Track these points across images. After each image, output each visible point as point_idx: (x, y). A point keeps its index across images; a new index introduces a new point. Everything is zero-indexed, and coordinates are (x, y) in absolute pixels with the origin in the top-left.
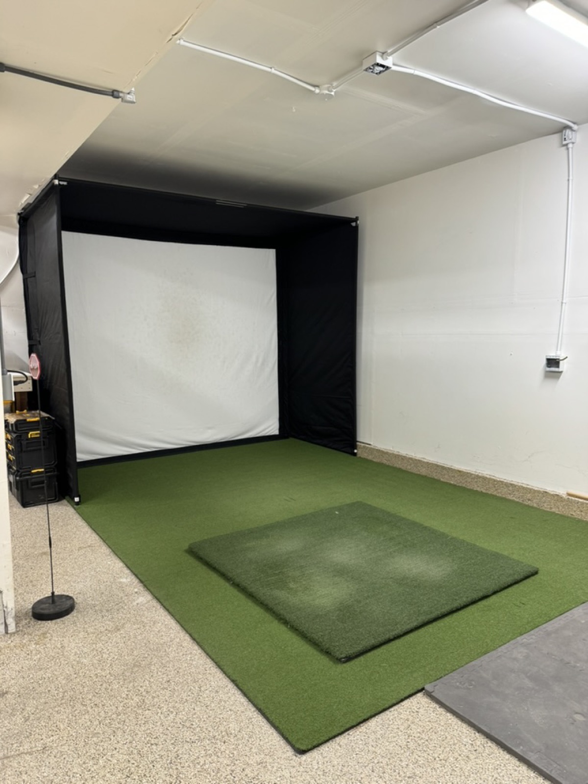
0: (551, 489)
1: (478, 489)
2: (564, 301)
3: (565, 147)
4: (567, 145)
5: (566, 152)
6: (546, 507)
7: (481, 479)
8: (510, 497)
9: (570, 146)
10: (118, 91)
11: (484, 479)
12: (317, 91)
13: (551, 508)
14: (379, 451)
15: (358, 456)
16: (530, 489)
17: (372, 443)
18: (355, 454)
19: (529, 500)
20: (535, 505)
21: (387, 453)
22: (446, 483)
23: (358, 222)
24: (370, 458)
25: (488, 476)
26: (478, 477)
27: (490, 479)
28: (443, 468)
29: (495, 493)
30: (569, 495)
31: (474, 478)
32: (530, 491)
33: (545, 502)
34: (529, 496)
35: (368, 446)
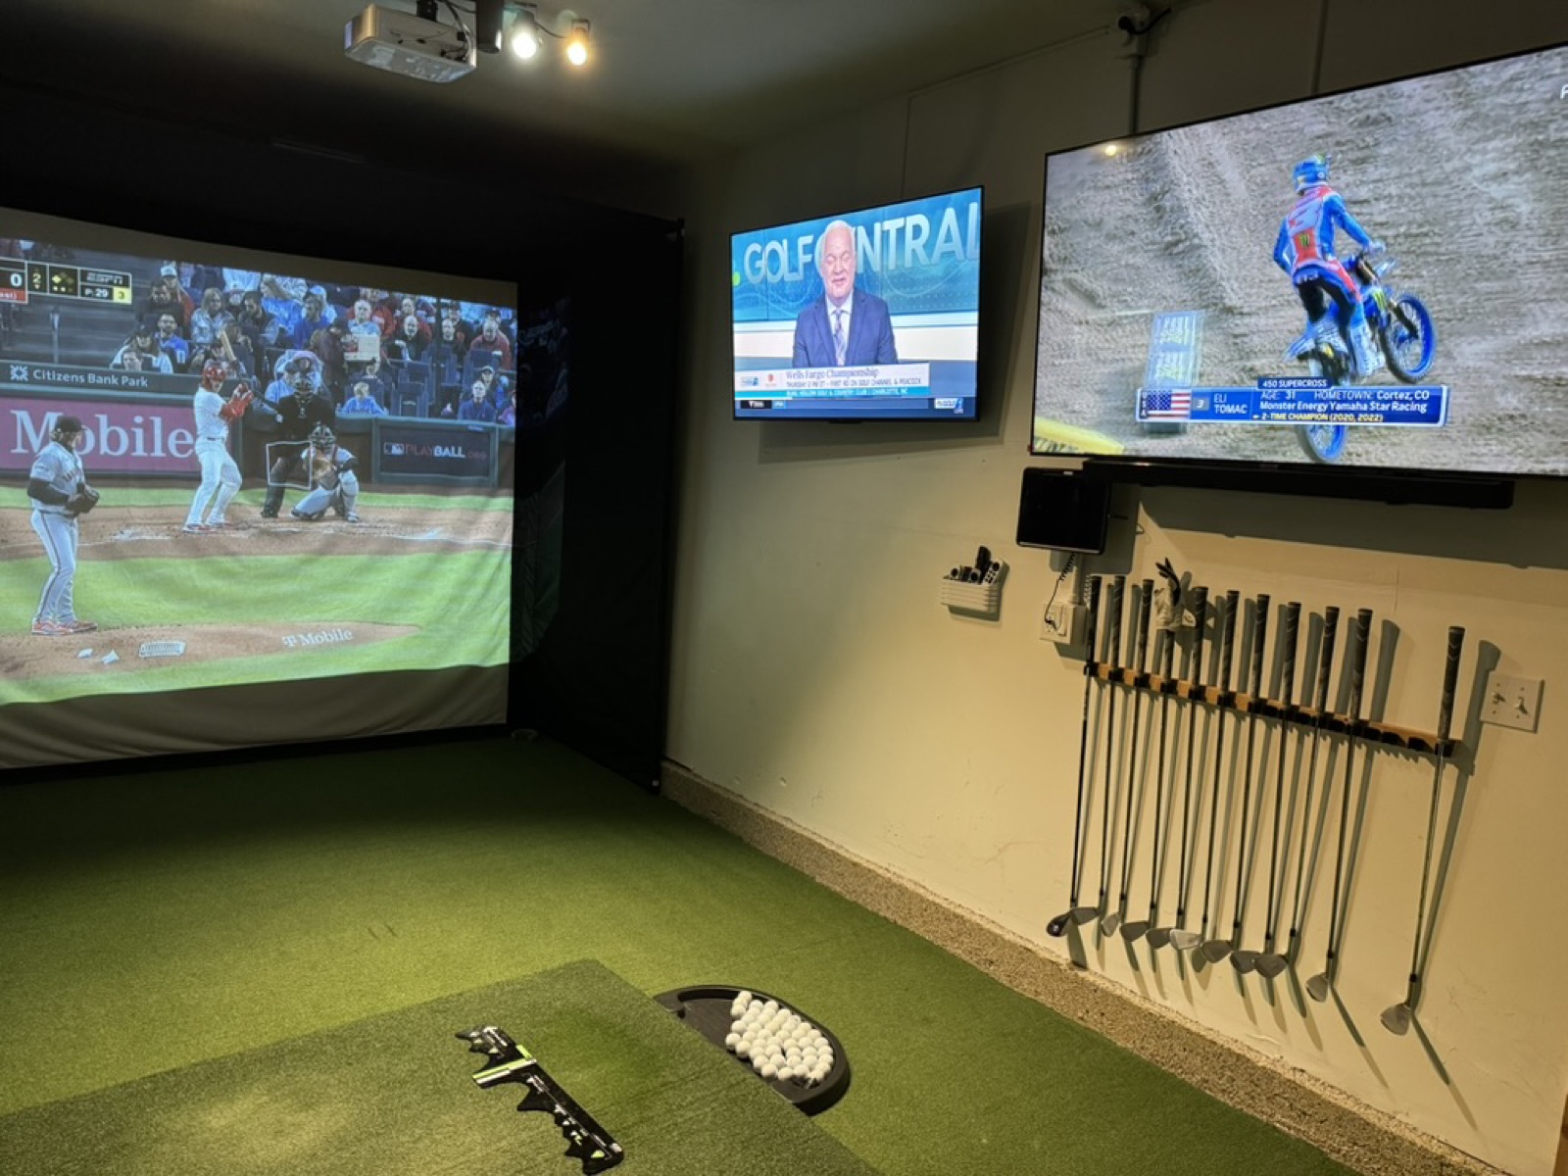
1: (888, 915)
6: (1026, 988)
7: (894, 892)
8: (952, 948)
11: (902, 890)
13: (1036, 993)
14: (702, 788)
15: (661, 795)
16: (996, 937)
17: (693, 769)
18: (653, 790)
20: (1003, 979)
21: (716, 796)
22: (826, 890)
23: (683, 233)
24: (684, 802)
25: (911, 886)
26: (889, 882)
27: (914, 894)
28: (823, 849)
29: (920, 932)
32: (996, 940)
33: (1024, 975)
34: (991, 952)
35: (681, 772)
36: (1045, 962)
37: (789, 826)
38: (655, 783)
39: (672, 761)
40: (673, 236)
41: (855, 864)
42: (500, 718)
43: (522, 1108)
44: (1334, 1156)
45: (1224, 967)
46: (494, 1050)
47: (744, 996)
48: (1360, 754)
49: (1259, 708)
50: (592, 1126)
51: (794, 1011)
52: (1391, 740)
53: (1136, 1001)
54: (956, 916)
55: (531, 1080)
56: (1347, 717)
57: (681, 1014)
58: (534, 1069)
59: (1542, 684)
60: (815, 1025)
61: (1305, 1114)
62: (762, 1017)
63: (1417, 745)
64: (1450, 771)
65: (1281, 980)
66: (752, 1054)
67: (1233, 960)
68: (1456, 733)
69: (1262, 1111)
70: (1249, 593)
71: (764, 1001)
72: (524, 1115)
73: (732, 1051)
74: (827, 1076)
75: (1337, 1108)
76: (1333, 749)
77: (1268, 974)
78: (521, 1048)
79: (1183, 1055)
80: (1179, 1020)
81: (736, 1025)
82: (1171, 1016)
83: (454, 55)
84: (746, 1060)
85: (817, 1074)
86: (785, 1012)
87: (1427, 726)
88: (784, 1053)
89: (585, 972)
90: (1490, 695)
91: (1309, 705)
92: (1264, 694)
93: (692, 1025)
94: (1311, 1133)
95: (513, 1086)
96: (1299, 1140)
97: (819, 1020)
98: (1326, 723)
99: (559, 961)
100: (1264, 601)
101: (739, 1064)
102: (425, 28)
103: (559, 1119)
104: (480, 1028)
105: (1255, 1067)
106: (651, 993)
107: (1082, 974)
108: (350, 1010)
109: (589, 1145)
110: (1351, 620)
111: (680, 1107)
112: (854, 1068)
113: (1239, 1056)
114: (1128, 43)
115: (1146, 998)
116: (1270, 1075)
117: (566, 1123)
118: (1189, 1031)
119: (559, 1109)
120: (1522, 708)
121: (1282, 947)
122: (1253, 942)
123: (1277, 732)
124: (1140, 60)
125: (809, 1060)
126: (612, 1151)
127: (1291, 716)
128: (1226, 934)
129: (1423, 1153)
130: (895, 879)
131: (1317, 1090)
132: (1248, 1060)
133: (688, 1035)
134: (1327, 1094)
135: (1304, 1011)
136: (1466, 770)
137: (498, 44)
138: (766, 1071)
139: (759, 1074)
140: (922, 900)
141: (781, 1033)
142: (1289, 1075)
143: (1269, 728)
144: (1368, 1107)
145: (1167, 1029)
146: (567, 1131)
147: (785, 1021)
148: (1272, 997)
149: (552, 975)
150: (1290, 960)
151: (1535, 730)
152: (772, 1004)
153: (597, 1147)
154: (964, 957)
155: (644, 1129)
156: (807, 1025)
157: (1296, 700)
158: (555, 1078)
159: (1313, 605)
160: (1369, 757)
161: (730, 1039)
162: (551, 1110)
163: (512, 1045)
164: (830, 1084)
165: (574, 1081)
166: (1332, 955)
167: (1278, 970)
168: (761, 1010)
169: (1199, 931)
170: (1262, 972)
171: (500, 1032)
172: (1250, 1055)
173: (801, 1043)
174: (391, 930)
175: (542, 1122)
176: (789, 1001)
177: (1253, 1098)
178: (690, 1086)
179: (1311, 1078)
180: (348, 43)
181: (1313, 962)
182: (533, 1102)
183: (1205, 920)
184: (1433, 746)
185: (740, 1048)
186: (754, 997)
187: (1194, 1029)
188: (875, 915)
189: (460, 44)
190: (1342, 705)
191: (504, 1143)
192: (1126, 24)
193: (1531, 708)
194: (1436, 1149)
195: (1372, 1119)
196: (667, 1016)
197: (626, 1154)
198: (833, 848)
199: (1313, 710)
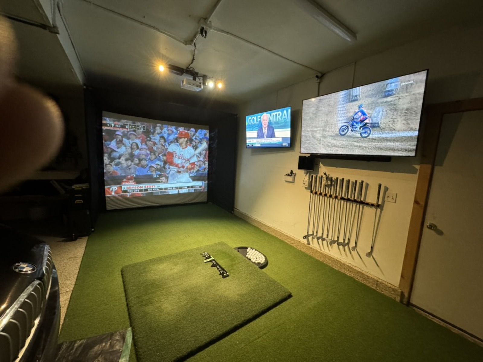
1: (274, 235)
7: (275, 231)
10: (45, 25)
13: (301, 249)
15: (234, 214)
16: (294, 239)
17: (239, 209)
20: (295, 246)
21: (243, 214)
23: (237, 116)
24: (238, 215)
28: (262, 224)
31: (273, 230)
33: (299, 246)
34: (293, 242)
35: (237, 210)
36: (302, 243)
37: (256, 220)
38: (233, 212)
39: (235, 208)
40: (235, 117)
41: (268, 226)
42: (206, 201)
43: (212, 266)
44: (357, 279)
45: (336, 245)
46: (207, 257)
47: (249, 248)
48: (361, 207)
49: (342, 198)
50: (224, 270)
51: (258, 251)
52: (367, 204)
53: (319, 251)
54: (286, 235)
55: (213, 262)
56: (359, 200)
57: (238, 251)
58: (214, 260)
59: (397, 194)
60: (262, 254)
61: (351, 271)
62: (252, 252)
63: (372, 205)
64: (379, 210)
65: (346, 247)
66: (251, 258)
67: (338, 244)
68: (380, 203)
69: (343, 271)
70: (340, 178)
71: (253, 249)
72: (212, 268)
73: (247, 258)
74: (264, 263)
75: (356, 270)
76: (356, 206)
77: (344, 246)
78: (211, 256)
79: (328, 260)
80: (327, 254)
81: (248, 253)
82: (326, 253)
83: (199, 86)
84: (250, 259)
85: (262, 262)
86: (256, 251)
87: (374, 202)
88: (256, 258)
89: (221, 244)
90: (386, 196)
91: (351, 198)
92: (343, 196)
93: (240, 253)
94: (352, 275)
95: (210, 263)
96: (350, 276)
97: (262, 252)
98: (355, 201)
99: (217, 242)
100: (343, 179)
101: (249, 260)
102: (194, 82)
103: (218, 269)
104: (204, 253)
105: (341, 263)
106: (233, 248)
107: (309, 246)
108: (182, 249)
109: (223, 273)
110: (360, 183)
111: (239, 267)
112: (269, 261)
113: (338, 261)
114: (317, 80)
115: (321, 250)
116: (344, 265)
117: (219, 269)
118: (329, 256)
119: (218, 267)
120: (393, 199)
121: (346, 241)
122: (341, 240)
123: (345, 203)
124: (319, 83)
125: (261, 259)
126: (227, 274)
127: (348, 200)
128: (336, 239)
129: (374, 279)
130: (275, 229)
131: (353, 267)
132: (340, 262)
133: (240, 255)
134: (355, 268)
135: (350, 253)
136: (382, 209)
137: (207, 84)
138: (254, 261)
139: (252, 262)
140: (280, 233)
141: (256, 255)
142: (348, 264)
143: (344, 202)
144: (363, 271)
145: (325, 256)
146: (219, 271)
147: (256, 253)
148: (345, 250)
149: (216, 244)
150: (348, 244)
151: (395, 202)
152: (254, 250)
153: (224, 274)
154: (288, 243)
155: (233, 271)
156: (260, 254)
157: (349, 197)
158: (217, 261)
159: (352, 180)
160: (363, 207)
161: (247, 256)
162: (216, 267)
163: (210, 256)
164: (265, 263)
165: (220, 262)
166: (356, 243)
167: (346, 246)
168: (252, 251)
169: (331, 238)
170: (343, 246)
171: (208, 254)
172: (341, 261)
173: (260, 256)
174: (189, 236)
175: (215, 269)
176: (257, 249)
177: (341, 268)
178: (240, 264)
179: (352, 265)
180: (181, 85)
181: (352, 244)
182: (213, 266)
183: (332, 236)
184: (375, 205)
185: (249, 257)
186: (251, 249)
187: (330, 256)
188: (272, 235)
189: (200, 84)
190: (358, 198)
191: (208, 273)
192: (317, 77)
193: (394, 198)
194: (376, 279)
195: (364, 273)
196: (236, 252)
197: (230, 275)
198: (264, 223)
199: (352, 199)
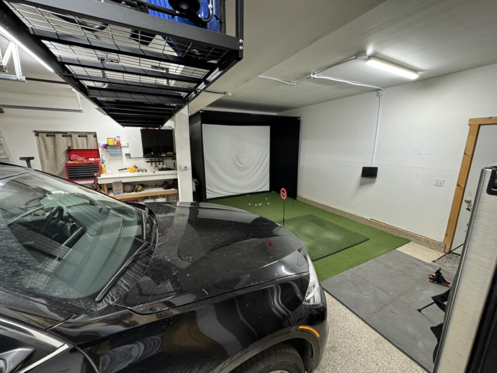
0: (365, 217)
1: (339, 214)
2: (374, 152)
3: (378, 97)
4: (379, 96)
5: (379, 98)
6: (362, 223)
8: (350, 218)
9: (381, 96)
10: (226, 92)
11: (341, 211)
12: (289, 83)
14: (305, 199)
15: (297, 200)
16: (357, 216)
17: (302, 196)
18: (296, 199)
19: (357, 220)
20: (359, 222)
21: (307, 200)
22: (328, 212)
23: (300, 118)
24: (301, 201)
25: (343, 210)
26: (339, 210)
27: (343, 212)
28: (327, 206)
29: (344, 216)
30: (371, 219)
31: (337, 211)
32: (357, 217)
39: (298, 195)
41: (333, 208)
53: (380, 223)
54: (351, 214)
59: (444, 180)
120: (441, 183)
129: (425, 239)
154: (352, 219)
188: (337, 215)
195: (417, 236)
